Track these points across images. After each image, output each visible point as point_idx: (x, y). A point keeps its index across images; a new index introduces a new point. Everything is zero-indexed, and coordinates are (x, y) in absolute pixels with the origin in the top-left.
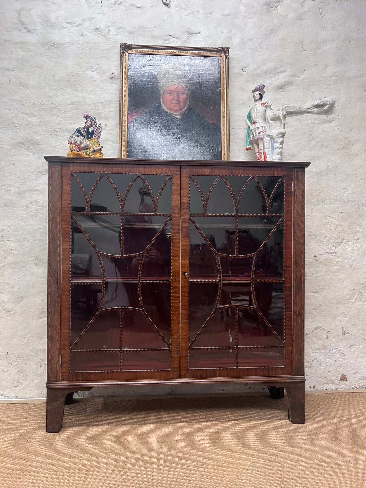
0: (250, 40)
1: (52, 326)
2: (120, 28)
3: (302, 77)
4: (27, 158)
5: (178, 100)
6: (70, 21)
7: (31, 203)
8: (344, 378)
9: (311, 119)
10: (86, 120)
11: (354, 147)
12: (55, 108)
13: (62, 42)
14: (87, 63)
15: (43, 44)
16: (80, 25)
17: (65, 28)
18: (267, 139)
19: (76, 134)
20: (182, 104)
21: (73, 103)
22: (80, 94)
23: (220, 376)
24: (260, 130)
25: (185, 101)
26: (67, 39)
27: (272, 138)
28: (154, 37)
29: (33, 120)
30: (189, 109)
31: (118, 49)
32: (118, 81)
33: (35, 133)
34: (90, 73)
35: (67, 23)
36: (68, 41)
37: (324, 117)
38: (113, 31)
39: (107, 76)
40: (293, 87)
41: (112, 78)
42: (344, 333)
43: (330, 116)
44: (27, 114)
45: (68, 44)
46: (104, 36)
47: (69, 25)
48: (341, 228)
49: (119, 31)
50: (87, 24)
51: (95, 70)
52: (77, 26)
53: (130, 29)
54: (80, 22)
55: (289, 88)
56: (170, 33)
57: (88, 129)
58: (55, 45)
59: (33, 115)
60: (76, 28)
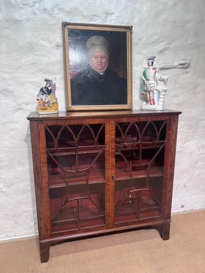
0: (144, 19)
1: (40, 212)
2: (60, 9)
3: (174, 44)
4: (5, 101)
5: (101, 63)
6: (25, 3)
7: (11, 130)
8: (183, 207)
9: (177, 72)
10: (46, 82)
11: (198, 88)
12: (20, 67)
13: (21, 19)
14: (40, 34)
15: (8, 21)
16: (33, 6)
17: (22, 8)
18: (155, 92)
19: (41, 93)
20: (103, 65)
21: (33, 64)
22: (36, 57)
23: (130, 225)
24: (152, 85)
25: (105, 63)
26: (24, 17)
27: (159, 92)
28: (84, 16)
29: (6, 76)
30: (108, 68)
31: (60, 25)
32: (62, 48)
33: (9, 84)
34: (42, 42)
35: (23, 4)
36: (25, 18)
37: (184, 70)
38: (56, 11)
39: (54, 44)
40: (168, 51)
41: (57, 46)
42: (185, 186)
43: (188, 70)
44: (2, 72)
45: (25, 21)
46: (50, 14)
47: (25, 6)
48: (187, 134)
49: (60, 11)
50: (37, 5)
51: (46, 40)
52: (30, 7)
53: (68, 10)
54: (32, 4)
55: (166, 52)
56: (94, 14)
57: (47, 88)
58: (17, 21)
59: (6, 73)
60: (30, 9)
